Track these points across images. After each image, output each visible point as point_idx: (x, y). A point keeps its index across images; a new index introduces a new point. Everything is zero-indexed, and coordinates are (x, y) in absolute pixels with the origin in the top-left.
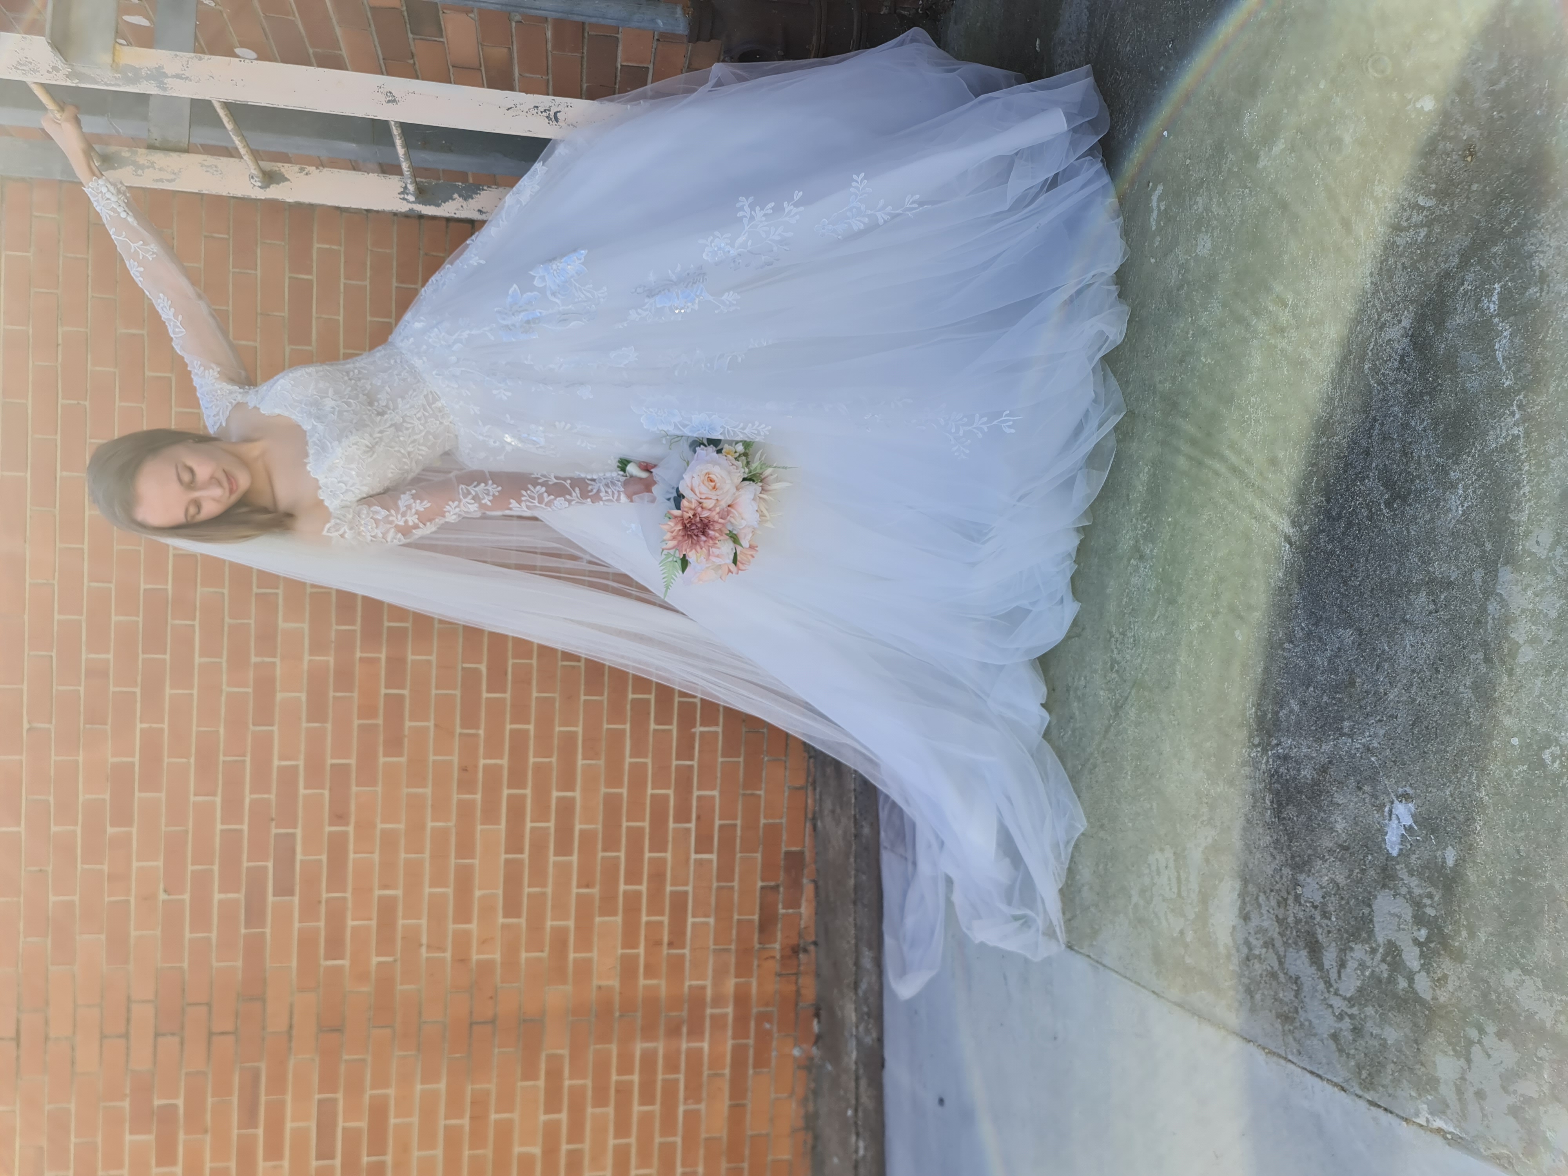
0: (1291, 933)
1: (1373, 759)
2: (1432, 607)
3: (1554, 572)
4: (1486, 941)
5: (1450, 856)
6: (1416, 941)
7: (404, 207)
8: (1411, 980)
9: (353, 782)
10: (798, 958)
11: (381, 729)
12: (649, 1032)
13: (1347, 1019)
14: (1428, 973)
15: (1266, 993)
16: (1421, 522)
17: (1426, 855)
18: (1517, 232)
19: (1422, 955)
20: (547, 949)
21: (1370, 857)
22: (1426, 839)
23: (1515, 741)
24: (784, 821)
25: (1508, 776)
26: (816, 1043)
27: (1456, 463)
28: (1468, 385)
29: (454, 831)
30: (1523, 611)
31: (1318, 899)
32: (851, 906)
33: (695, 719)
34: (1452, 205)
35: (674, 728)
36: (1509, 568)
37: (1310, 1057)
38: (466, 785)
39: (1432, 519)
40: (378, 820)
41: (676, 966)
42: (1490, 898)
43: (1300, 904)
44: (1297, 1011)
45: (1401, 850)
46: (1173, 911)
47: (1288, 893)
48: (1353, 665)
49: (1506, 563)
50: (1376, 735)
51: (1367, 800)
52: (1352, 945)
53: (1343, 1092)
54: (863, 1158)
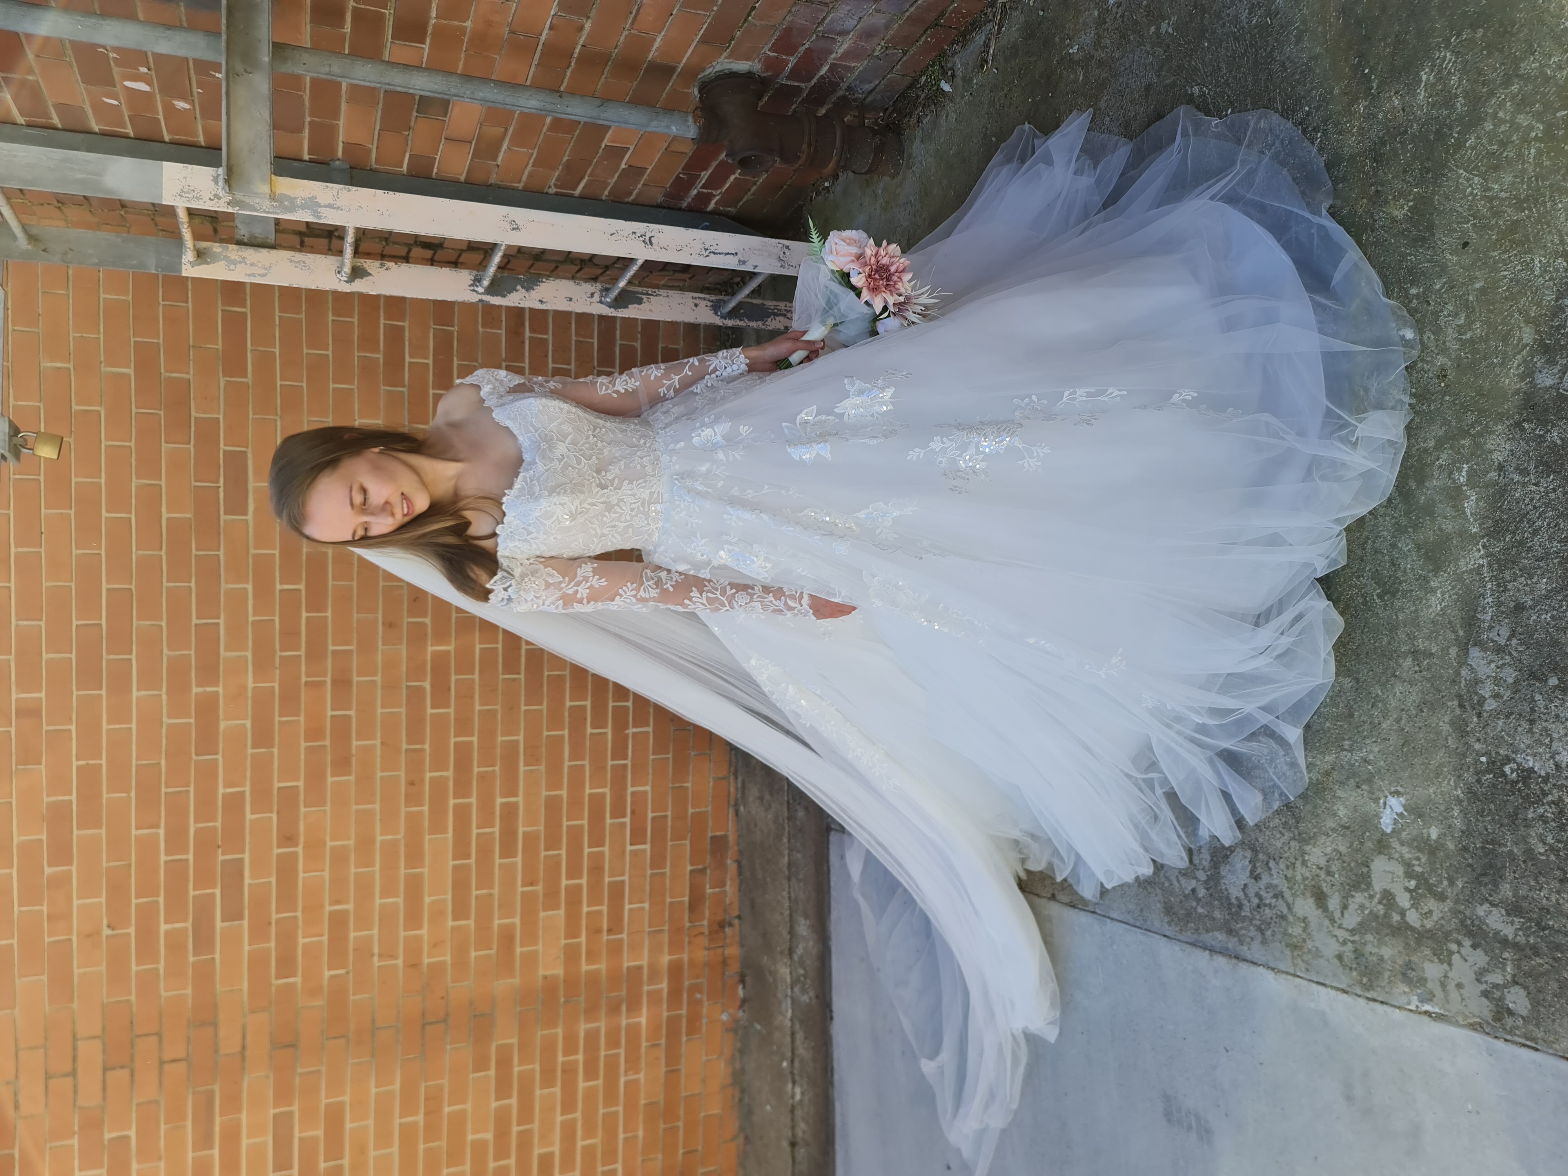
0: (1299, 887)
1: (1370, 767)
2: (1417, 668)
3: (1510, 654)
4: (1463, 887)
5: (1434, 833)
6: (1407, 889)
7: (474, 298)
8: (1403, 913)
9: (302, 804)
10: (724, 933)
11: (329, 750)
12: (591, 1012)
13: (1350, 944)
14: (1417, 909)
15: (1276, 930)
16: (1408, 612)
17: (1415, 832)
18: (1480, 434)
19: (1412, 898)
20: (495, 946)
21: (1368, 834)
22: (1414, 821)
23: (1483, 759)
24: (709, 809)
25: (1479, 781)
26: (741, 1006)
27: (1435, 576)
28: (1444, 526)
29: (402, 842)
30: (1488, 677)
31: (1322, 862)
32: (785, 882)
33: (628, 722)
34: (1429, 406)
35: (609, 731)
36: (1477, 648)
37: (1318, 973)
38: (413, 798)
39: (1416, 611)
40: (328, 838)
41: (615, 949)
42: (1465, 859)
43: (1307, 867)
44: (1304, 941)
45: (1394, 829)
47: (1296, 859)
48: (1352, 703)
49: (1475, 645)
50: (1371, 751)
51: (1365, 795)
52: (1353, 893)
53: (1345, 995)
54: (801, 1101)
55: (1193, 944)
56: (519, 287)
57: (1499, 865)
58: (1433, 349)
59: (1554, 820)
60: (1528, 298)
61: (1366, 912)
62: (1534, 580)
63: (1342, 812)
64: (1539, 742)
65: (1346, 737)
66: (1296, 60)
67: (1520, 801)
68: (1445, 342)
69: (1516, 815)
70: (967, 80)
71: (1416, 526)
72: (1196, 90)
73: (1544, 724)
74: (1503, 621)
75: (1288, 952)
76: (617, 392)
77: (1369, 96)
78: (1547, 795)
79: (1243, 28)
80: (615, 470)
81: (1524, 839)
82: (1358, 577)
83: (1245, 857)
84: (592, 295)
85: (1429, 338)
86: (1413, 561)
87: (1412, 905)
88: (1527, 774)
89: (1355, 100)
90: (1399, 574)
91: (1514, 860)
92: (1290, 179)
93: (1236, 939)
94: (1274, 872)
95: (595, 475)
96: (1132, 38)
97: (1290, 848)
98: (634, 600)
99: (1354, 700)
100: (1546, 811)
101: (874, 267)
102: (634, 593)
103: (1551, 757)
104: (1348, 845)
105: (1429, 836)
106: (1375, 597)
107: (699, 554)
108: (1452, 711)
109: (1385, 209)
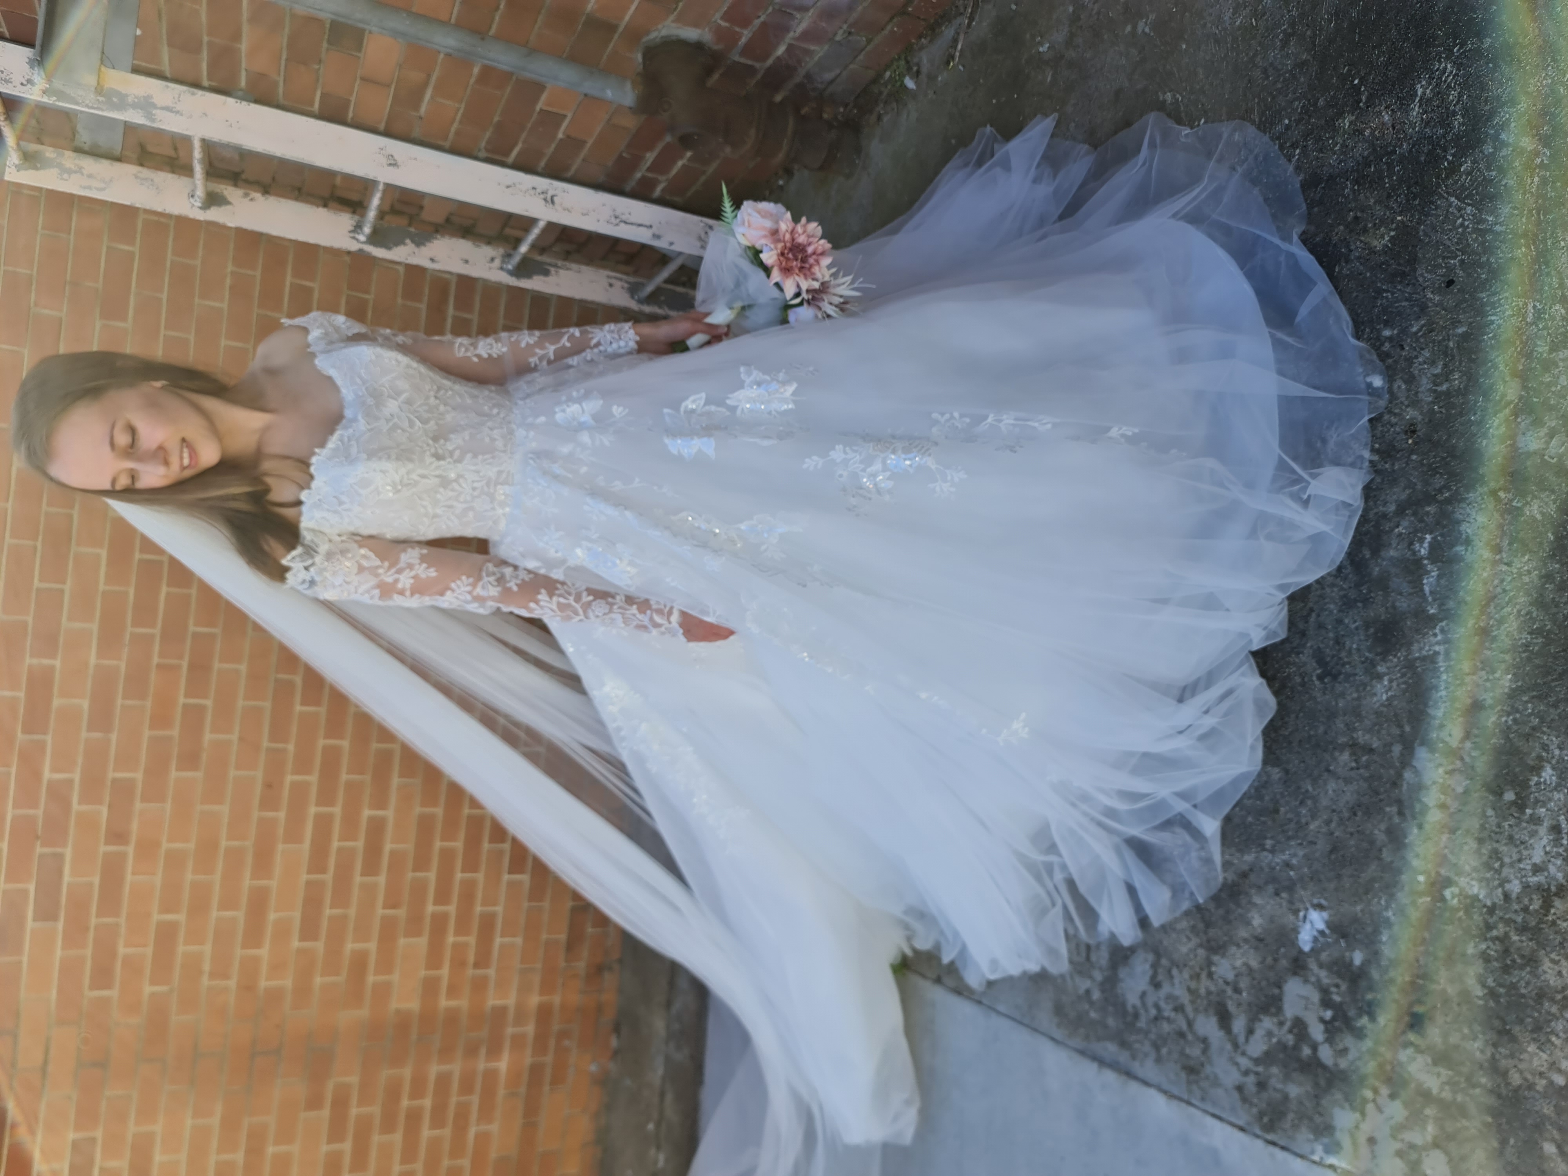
0: (1202, 1001)
1: (1292, 873)
2: (1354, 764)
3: (1462, 759)
4: (1385, 1025)
5: (1358, 958)
6: (1322, 1020)
8: (1315, 1047)
9: (138, 798)
10: (602, 975)
11: (176, 741)
12: (446, 1052)
13: (1252, 1075)
14: (1331, 1044)
15: (1173, 1048)
16: (1349, 698)
17: (1336, 954)
18: (1448, 501)
19: (1327, 1031)
20: (345, 973)
21: (1283, 950)
22: (1337, 942)
23: (1421, 878)
25: (1413, 903)
26: (613, 1057)
27: (1383, 660)
28: (1398, 604)
29: (251, 850)
30: (1434, 783)
31: (1230, 976)
34: (1393, 465)
36: (1424, 748)
37: (1215, 1104)
38: (269, 802)
39: (1359, 699)
40: (164, 839)
41: (480, 986)
42: (1390, 993)
43: (1213, 980)
44: (1202, 1064)
45: (1313, 948)
47: (1202, 969)
48: (1279, 797)
49: (1422, 745)
50: (1295, 855)
51: (1284, 904)
52: (1262, 1017)
53: (1242, 1133)
55: (1082, 1053)
56: (408, 241)
57: (1428, 1005)
58: (1403, 399)
59: (1496, 960)
60: (1516, 349)
61: (1274, 1040)
62: (1497, 675)
63: (1257, 921)
64: (1488, 865)
65: (1269, 835)
66: (1280, 67)
67: (1460, 932)
68: (1417, 393)
69: (1454, 948)
70: (932, 78)
71: (1366, 601)
72: (1169, 96)
73: (1495, 845)
74: (1458, 719)
75: (1183, 1075)
76: (478, 356)
77: (1356, 110)
78: (1492, 928)
79: (1225, 29)
80: (456, 441)
82: (1298, 654)
83: (1147, 961)
84: (492, 260)
86: (1360, 640)
87: (1326, 1039)
88: (1470, 902)
89: (1340, 114)
90: (1343, 654)
91: (1447, 1001)
92: (1261, 199)
93: (1128, 1053)
94: (1176, 981)
95: (431, 442)
96: (1106, 37)
97: (1196, 956)
98: (469, 597)
99: (1282, 794)
101: (788, 245)
102: (469, 588)
104: (1260, 959)
105: (1352, 960)
106: (1314, 678)
107: (552, 551)
108: (1390, 818)
109: (1362, 238)
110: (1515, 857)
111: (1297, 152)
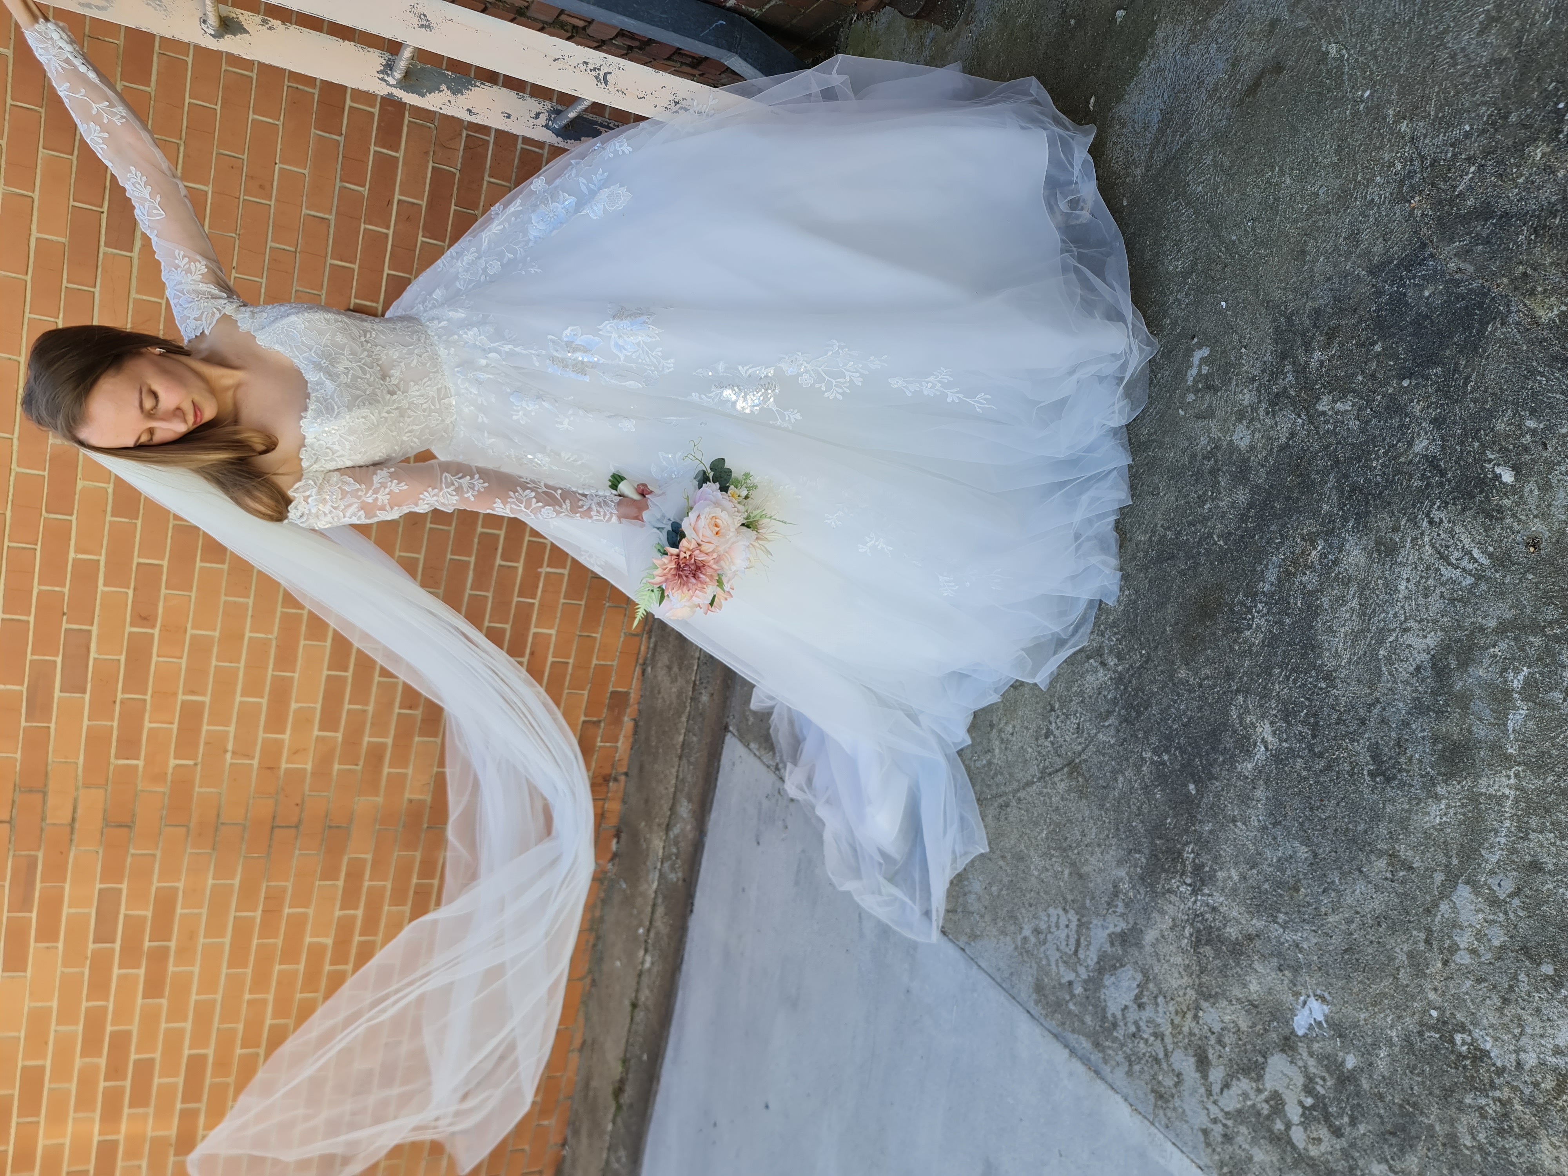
0: (1184, 1038)
1: (1300, 956)
2: (1389, 875)
3: (1506, 913)
4: (1364, 1133)
5: (1351, 1062)
6: (1300, 1103)
7: (382, 90)
8: (1288, 1125)
9: (163, 584)
10: (608, 786)
13: (1220, 1125)
14: (1305, 1129)
15: (1145, 1068)
16: (1399, 807)
17: (1329, 1049)
19: (1303, 1115)
20: (361, 763)
21: (1275, 1024)
22: (1332, 1038)
23: (1434, 1013)
24: (615, 663)
25: (1421, 1034)
26: (612, 859)
27: (1445, 782)
28: (1474, 729)
29: (274, 643)
30: (1470, 926)
32: (676, 760)
33: (543, 560)
34: (1505, 576)
35: (520, 566)
36: (1468, 887)
37: (1177, 1135)
39: (1409, 811)
40: (189, 625)
42: (1377, 1106)
43: (1198, 1023)
44: (1173, 1096)
45: (1306, 1034)
46: (1065, 962)
47: (1188, 1009)
48: (1301, 876)
49: (1467, 883)
50: (1307, 939)
51: (1286, 982)
52: (1240, 1076)
53: (1199, 1170)
54: (649, 970)
55: (1056, 1036)
56: (444, 88)
57: (1413, 1133)
58: (1533, 507)
59: (1494, 1119)
61: (1249, 1103)
63: (1254, 987)
64: (1506, 1028)
65: (1283, 910)
66: (1473, 56)
67: (1462, 1079)
68: (1550, 505)
69: (1453, 1091)
71: (1441, 713)
72: (1333, 49)
73: (1520, 1011)
74: (1510, 871)
75: (1152, 1097)
78: (1496, 1089)
81: (1452, 1121)
82: (1352, 741)
83: (1134, 979)
84: (537, 116)
85: (1531, 491)
86: (1424, 752)
87: (1302, 1123)
88: (1480, 1056)
89: (1533, 140)
90: (1403, 760)
91: (1432, 1137)
93: (1101, 1055)
94: (1161, 1009)
97: (1185, 994)
99: (1305, 874)
100: (1488, 1105)
103: (1515, 1051)
104: (1250, 1024)
105: (1344, 1061)
106: (1365, 772)
108: (1415, 943)
109: (1527, 302)
110: (1538, 1031)
111: (1473, 169)
